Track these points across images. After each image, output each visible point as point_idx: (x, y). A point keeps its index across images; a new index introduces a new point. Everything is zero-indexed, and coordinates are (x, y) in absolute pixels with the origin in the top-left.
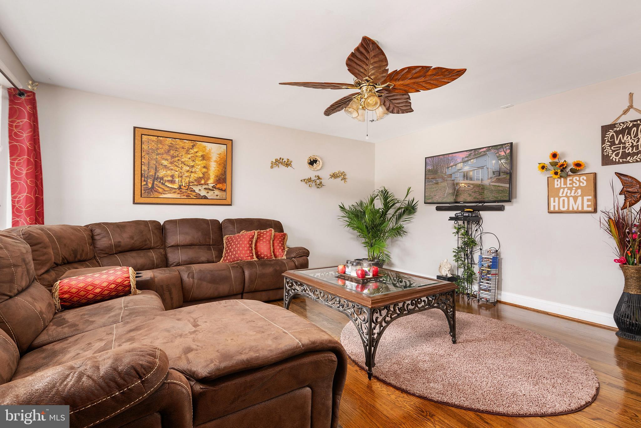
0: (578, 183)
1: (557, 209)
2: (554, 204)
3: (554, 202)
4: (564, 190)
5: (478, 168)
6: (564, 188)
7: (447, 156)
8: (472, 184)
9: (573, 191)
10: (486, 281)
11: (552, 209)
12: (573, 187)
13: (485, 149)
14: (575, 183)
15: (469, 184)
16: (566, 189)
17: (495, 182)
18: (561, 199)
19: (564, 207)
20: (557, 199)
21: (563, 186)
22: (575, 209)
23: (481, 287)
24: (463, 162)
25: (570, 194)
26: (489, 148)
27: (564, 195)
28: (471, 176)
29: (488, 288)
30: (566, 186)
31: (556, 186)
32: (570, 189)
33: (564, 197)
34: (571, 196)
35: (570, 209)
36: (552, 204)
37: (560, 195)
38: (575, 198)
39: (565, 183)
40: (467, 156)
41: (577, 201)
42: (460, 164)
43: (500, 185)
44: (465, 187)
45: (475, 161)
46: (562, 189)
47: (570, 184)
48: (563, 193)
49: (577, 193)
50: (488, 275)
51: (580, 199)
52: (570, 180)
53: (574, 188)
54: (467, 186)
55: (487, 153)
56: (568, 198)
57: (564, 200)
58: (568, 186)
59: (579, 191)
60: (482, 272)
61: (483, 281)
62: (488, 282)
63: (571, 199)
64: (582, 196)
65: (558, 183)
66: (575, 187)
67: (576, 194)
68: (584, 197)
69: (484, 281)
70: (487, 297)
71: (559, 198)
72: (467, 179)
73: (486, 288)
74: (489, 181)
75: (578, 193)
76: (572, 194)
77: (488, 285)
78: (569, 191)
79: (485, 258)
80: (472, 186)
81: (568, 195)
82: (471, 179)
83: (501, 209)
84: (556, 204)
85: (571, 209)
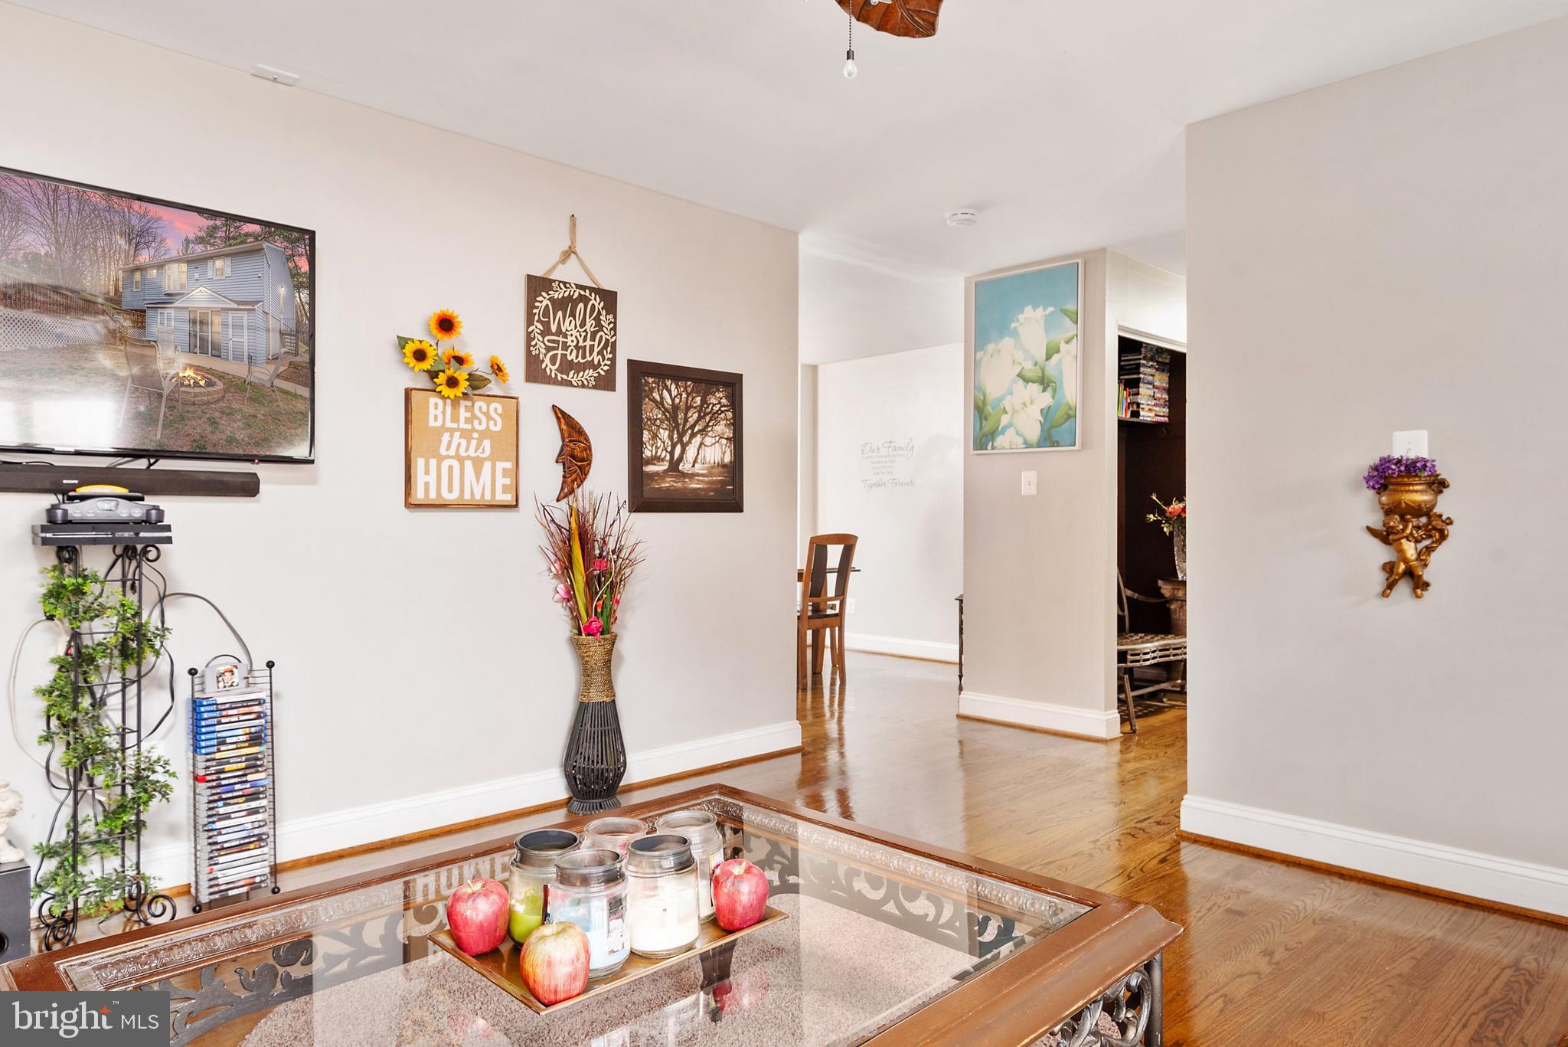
0: (484, 419)
1: (433, 495)
2: (427, 478)
3: (427, 472)
4: (452, 436)
5: (239, 303)
6: (452, 431)
7: (124, 203)
8: (222, 376)
9: (474, 443)
10: (245, 806)
11: (419, 495)
12: (473, 430)
13: (256, 228)
14: (478, 418)
15: (210, 371)
16: (457, 434)
17: (287, 379)
18: (445, 464)
19: (450, 490)
20: (433, 462)
21: (449, 424)
22: (478, 497)
23: (220, 839)
24: (189, 262)
25: (467, 450)
26: (271, 228)
27: (452, 452)
28: (216, 337)
29: (256, 832)
30: (455, 425)
31: (432, 423)
32: (466, 434)
33: (451, 457)
34: (469, 458)
35: (466, 498)
36: (420, 478)
37: (443, 451)
38: (478, 463)
39: (455, 418)
40: (203, 234)
41: (480, 476)
42: (176, 266)
43: (298, 393)
44: (196, 384)
45: (228, 272)
46: (448, 434)
47: (468, 420)
48: (448, 448)
49: (480, 450)
50: (250, 778)
51: (487, 465)
52: (467, 409)
53: (475, 435)
54: (202, 383)
55: (265, 245)
56: (461, 460)
57: (451, 468)
58: (463, 425)
59: (487, 443)
60: (223, 771)
61: (229, 809)
62: (254, 804)
63: (468, 464)
64: (493, 458)
65: (435, 410)
66: (477, 431)
67: (478, 453)
68: (497, 463)
69: (235, 808)
70: (252, 874)
71: (441, 459)
72: (204, 351)
73: (244, 834)
74: (271, 368)
75: (483, 449)
76: (472, 453)
77: (253, 818)
78: (464, 442)
79: (233, 706)
80: (220, 385)
81: (462, 453)
82: (217, 352)
83: (248, 488)
84: (432, 478)
85: (467, 496)
